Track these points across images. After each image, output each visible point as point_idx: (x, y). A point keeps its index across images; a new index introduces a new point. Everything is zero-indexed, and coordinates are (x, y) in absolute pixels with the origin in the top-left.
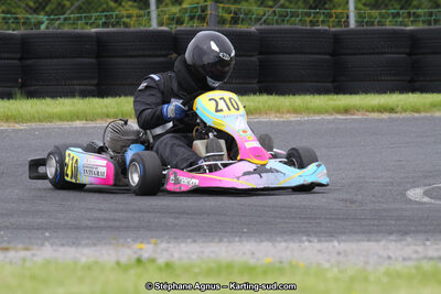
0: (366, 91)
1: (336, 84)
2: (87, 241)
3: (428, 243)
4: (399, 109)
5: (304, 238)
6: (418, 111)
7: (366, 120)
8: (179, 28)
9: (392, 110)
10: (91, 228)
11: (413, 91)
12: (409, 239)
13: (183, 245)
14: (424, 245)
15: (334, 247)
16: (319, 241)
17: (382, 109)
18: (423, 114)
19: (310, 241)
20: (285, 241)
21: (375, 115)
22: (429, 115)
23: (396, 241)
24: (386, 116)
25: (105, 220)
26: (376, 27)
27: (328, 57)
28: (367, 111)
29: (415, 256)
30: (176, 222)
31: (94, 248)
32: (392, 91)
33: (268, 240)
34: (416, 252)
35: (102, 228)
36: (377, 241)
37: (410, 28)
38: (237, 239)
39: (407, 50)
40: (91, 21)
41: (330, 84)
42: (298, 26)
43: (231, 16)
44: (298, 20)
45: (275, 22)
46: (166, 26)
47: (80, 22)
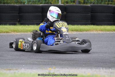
1: (114, 22)
5: (101, 68)
8: (67, 5)
10: (37, 64)
13: (64, 69)
15: (110, 71)
16: (106, 69)
19: (103, 69)
20: (95, 69)
25: (42, 62)
27: (112, 14)
30: (63, 63)
31: (37, 70)
35: (40, 64)
38: (81, 68)
40: (40, 2)
41: (112, 23)
42: (103, 5)
43: (82, 1)
44: (103, 2)
45: (96, 3)
46: (63, 4)
47: (37, 2)
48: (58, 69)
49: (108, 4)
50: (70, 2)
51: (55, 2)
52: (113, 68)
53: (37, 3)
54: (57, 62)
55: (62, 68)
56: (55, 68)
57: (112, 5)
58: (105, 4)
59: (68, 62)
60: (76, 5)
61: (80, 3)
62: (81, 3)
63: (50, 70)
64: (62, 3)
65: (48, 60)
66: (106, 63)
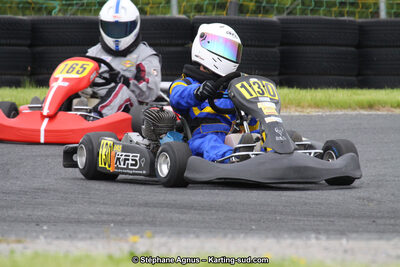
0: (392, 86)
1: (360, 78)
2: (84, 235)
5: (313, 235)
7: (391, 115)
8: (197, 16)
10: (93, 222)
13: (183, 240)
15: (341, 244)
16: (328, 238)
19: (317, 238)
20: (292, 238)
25: (108, 214)
27: (353, 49)
28: (392, 107)
30: (183, 217)
31: (89, 242)
33: (274, 237)
35: (104, 222)
36: (388, 239)
38: (242, 235)
41: (354, 78)
42: (322, 17)
43: (252, 5)
44: (322, 9)
45: (298, 12)
46: (185, 13)
47: (93, 8)
48: (164, 240)
49: (341, 14)
50: (210, 8)
51: (158, 7)
52: (354, 235)
53: (95, 10)
54: (162, 215)
55: (179, 233)
56: (153, 237)
57: (352, 19)
58: (330, 12)
59: (200, 214)
60: (229, 17)
61: (241, 9)
62: (247, 12)
63: (135, 243)
64: (179, 12)
65: (130, 209)
66: (329, 217)
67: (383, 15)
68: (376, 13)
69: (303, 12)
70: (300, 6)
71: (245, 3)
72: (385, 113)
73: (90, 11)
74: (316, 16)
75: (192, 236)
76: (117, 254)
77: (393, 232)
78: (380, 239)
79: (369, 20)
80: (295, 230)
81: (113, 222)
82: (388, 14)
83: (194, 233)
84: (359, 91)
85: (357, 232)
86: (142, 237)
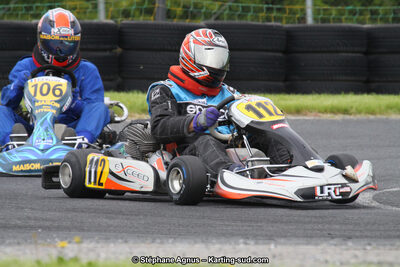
0: (320, 91)
1: (287, 83)
2: (12, 241)
3: (368, 248)
4: (354, 110)
5: (241, 241)
6: (373, 113)
7: (318, 121)
8: (125, 21)
9: (346, 111)
10: (20, 227)
11: (369, 91)
12: (350, 243)
13: (112, 245)
14: (365, 249)
15: (270, 249)
16: (256, 243)
17: (334, 111)
18: (379, 116)
19: (246, 244)
20: (221, 243)
21: (329, 116)
22: (384, 117)
23: (335, 245)
24: (339, 117)
25: (36, 219)
26: (332, 24)
27: (280, 55)
28: (320, 112)
29: (353, 261)
30: (111, 222)
31: (17, 247)
32: (347, 91)
33: (203, 242)
34: (356, 256)
35: (32, 228)
36: (317, 244)
37: (367, 26)
38: (171, 241)
39: (364, 49)
40: (32, 12)
41: (281, 84)
42: (249, 22)
43: (179, 10)
44: (249, 14)
45: (225, 17)
46: (112, 18)
47: (20, 13)
48: (92, 245)
49: (268, 19)
50: (137, 13)
51: (85, 13)
52: (282, 240)
53: (22, 15)
54: (90, 220)
55: (107, 239)
56: (80, 242)
57: (279, 24)
58: (257, 18)
59: (128, 219)
60: (157, 22)
61: (169, 14)
62: (175, 17)
63: (63, 248)
64: (107, 17)
65: (58, 214)
66: (257, 222)
67: (310, 21)
68: (303, 19)
69: (230, 17)
70: (227, 12)
71: (173, 8)
72: (312, 118)
73: (17, 15)
74: (243, 22)
75: (120, 241)
76: (45, 260)
77: (321, 236)
78: (308, 244)
79: (297, 25)
80: (224, 235)
81: (40, 227)
82: (315, 19)
83: (122, 238)
84: (287, 97)
85: (285, 237)
86: (70, 242)
